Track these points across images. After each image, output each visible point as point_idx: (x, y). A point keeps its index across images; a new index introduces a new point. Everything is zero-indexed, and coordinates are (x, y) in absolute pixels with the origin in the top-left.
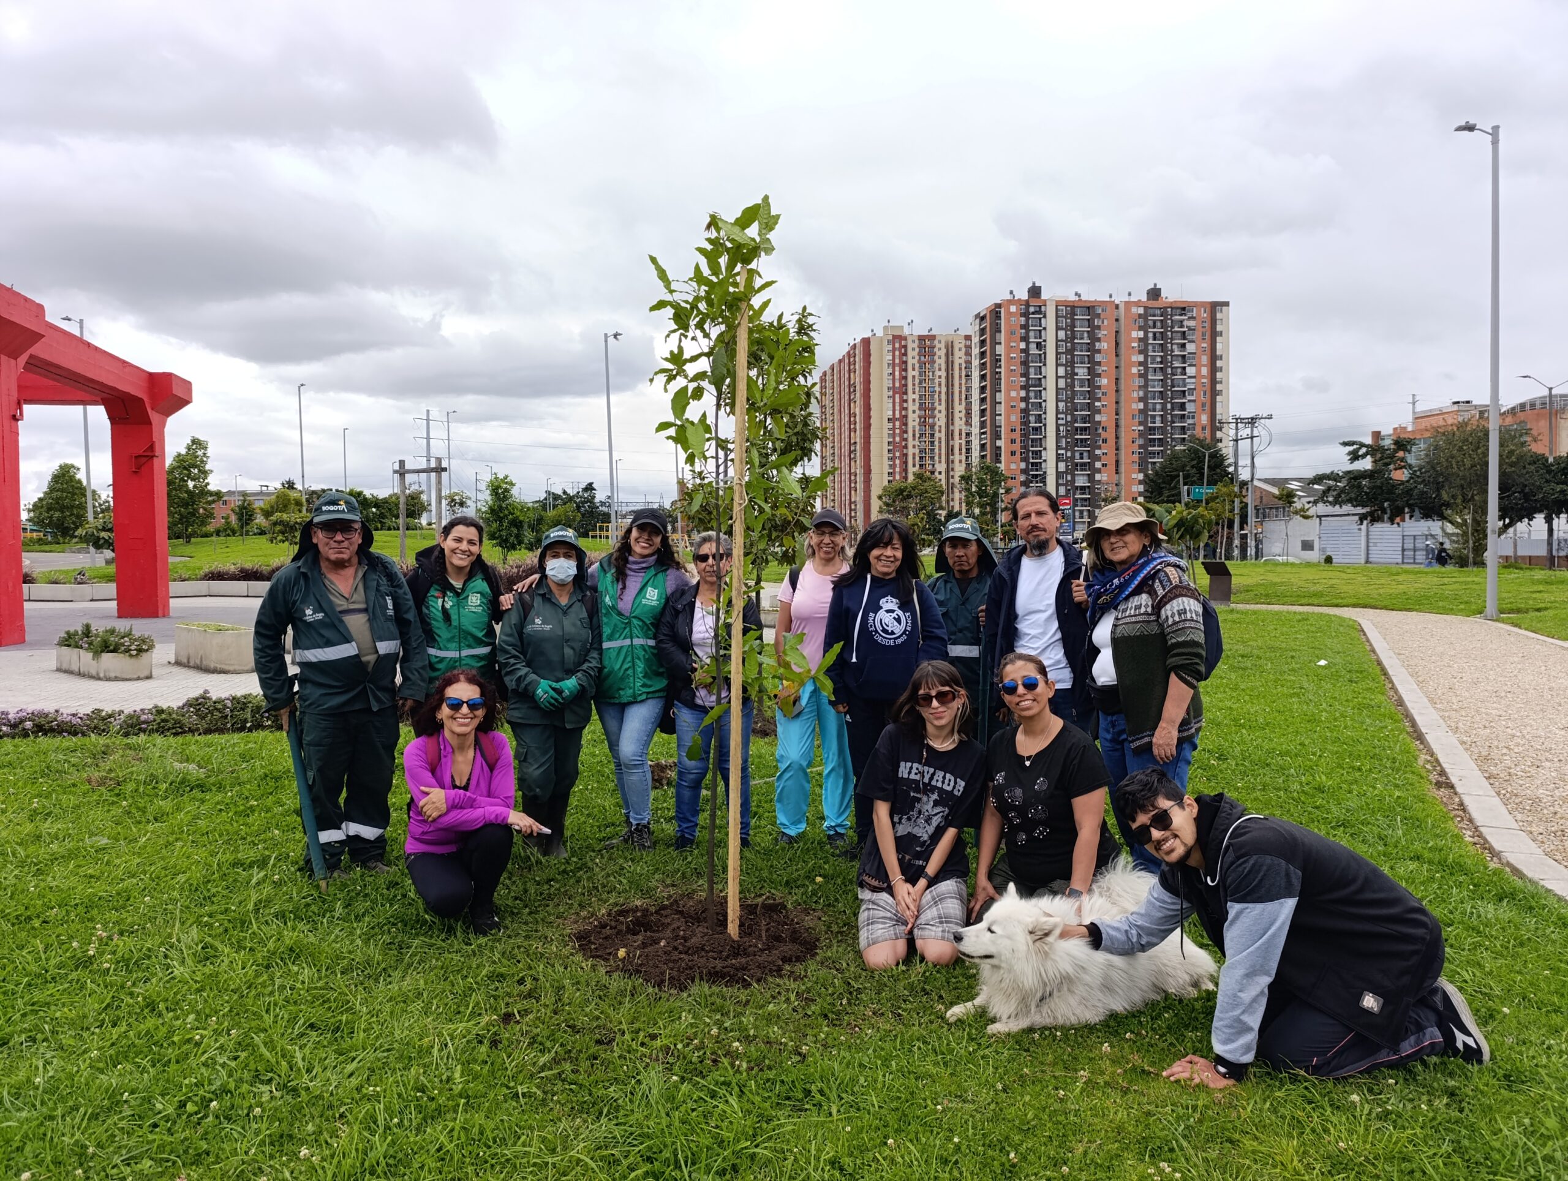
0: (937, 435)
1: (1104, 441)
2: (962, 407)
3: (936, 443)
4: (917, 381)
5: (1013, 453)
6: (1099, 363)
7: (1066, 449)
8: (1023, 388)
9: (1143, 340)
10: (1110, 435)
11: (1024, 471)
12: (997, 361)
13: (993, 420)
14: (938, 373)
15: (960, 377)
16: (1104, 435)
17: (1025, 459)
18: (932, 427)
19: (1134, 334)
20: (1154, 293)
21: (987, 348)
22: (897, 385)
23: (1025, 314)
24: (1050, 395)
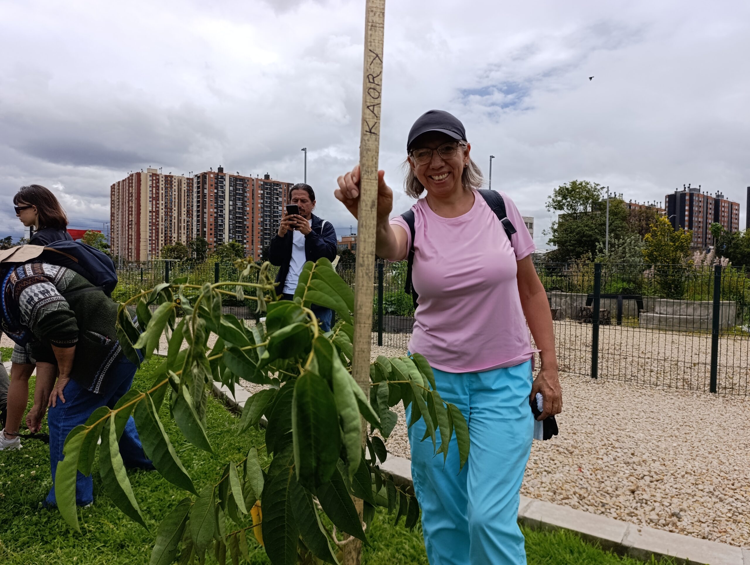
0: (173, 221)
1: (248, 232)
2: (185, 209)
3: (173, 224)
4: (164, 196)
5: (211, 234)
6: (246, 201)
7: (233, 234)
8: (215, 208)
9: (263, 195)
10: (250, 230)
11: (215, 242)
12: (204, 196)
13: (203, 220)
14: (174, 193)
15: (185, 196)
16: (247, 230)
17: (216, 237)
18: (171, 216)
19: (259, 192)
20: (267, 177)
21: (200, 190)
22: (154, 196)
23: (217, 178)
24: (226, 212)
